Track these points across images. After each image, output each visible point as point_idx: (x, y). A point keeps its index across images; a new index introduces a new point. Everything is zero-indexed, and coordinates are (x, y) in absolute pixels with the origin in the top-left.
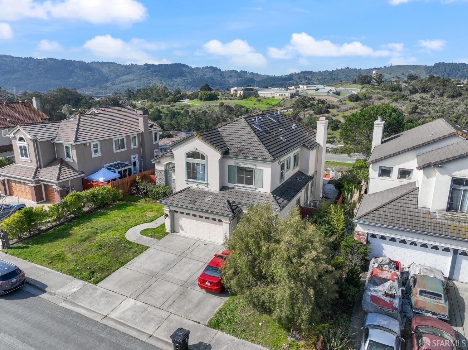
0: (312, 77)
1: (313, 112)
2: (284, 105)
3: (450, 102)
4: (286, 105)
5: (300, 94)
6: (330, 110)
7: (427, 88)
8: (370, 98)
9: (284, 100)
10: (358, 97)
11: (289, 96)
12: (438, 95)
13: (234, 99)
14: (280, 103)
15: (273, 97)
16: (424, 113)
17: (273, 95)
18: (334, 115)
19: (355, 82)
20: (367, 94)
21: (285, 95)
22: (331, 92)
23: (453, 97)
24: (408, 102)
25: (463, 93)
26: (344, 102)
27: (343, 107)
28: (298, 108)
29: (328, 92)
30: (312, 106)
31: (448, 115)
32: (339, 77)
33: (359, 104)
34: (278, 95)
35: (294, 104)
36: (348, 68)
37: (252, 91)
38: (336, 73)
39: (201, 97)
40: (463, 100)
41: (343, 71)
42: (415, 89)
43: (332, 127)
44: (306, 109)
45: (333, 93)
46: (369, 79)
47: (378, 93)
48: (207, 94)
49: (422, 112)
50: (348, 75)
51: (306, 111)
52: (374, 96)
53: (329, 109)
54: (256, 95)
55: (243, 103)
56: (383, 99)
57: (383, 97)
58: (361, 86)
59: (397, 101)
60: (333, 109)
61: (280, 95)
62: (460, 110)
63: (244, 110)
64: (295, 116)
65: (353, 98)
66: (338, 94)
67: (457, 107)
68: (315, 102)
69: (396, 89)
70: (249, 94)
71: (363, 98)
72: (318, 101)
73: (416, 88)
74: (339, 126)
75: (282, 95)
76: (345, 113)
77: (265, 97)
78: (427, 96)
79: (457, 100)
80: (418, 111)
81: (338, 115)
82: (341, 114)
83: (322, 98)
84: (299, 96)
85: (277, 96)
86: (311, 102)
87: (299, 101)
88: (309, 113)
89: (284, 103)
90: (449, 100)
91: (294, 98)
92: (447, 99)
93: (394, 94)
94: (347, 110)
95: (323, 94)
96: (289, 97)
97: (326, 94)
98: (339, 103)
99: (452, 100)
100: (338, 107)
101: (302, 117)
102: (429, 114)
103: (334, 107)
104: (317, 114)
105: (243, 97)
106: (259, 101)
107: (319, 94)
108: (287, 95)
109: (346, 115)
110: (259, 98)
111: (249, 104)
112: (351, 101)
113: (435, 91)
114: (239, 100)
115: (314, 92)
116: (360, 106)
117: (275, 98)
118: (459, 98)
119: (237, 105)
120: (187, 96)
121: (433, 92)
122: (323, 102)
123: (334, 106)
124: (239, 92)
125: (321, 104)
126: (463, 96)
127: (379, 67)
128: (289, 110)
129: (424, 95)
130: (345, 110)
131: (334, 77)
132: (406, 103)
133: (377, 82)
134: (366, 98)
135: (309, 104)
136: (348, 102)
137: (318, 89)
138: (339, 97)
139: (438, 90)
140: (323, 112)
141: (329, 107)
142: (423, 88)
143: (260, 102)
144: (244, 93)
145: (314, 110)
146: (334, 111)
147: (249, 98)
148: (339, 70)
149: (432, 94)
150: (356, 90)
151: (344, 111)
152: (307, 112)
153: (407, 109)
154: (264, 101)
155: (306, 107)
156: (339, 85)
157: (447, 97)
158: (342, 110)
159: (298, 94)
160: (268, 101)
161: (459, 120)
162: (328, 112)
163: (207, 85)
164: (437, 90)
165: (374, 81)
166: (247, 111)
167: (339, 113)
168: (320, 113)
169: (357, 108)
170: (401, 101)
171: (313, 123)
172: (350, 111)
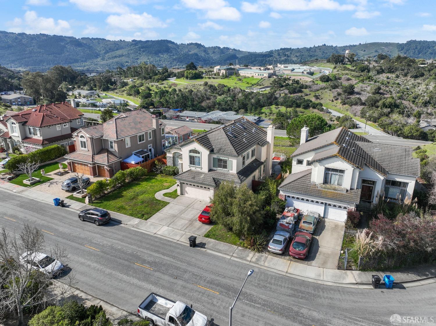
0: (291, 53)
1: (288, 91)
2: (262, 84)
3: (413, 82)
4: (264, 84)
5: (277, 74)
6: (303, 90)
7: (393, 69)
8: (340, 79)
9: (262, 80)
10: (328, 77)
11: (267, 75)
12: (403, 75)
13: (217, 78)
14: (259, 82)
15: (253, 76)
16: (386, 93)
17: (252, 75)
18: (307, 94)
19: (329, 61)
20: (337, 75)
21: (263, 75)
22: (305, 73)
23: (416, 77)
24: (373, 83)
25: (425, 73)
26: (316, 82)
27: (315, 88)
28: (274, 87)
29: (303, 72)
30: (287, 86)
31: (407, 95)
32: (316, 54)
34: (257, 74)
35: (271, 84)
36: (325, 45)
37: (233, 71)
38: (313, 50)
39: (187, 75)
40: (424, 80)
41: (320, 48)
42: (381, 69)
43: (304, 105)
44: (282, 89)
45: (308, 73)
46: (342, 58)
47: (347, 74)
48: (192, 73)
49: (384, 92)
50: (325, 51)
51: (282, 90)
52: (343, 77)
53: (303, 88)
54: (237, 74)
55: (225, 82)
56: (351, 79)
57: (351, 78)
58: (333, 66)
59: (364, 82)
60: (306, 88)
61: (258, 75)
62: (420, 89)
63: (226, 88)
64: (271, 95)
65: (324, 79)
66: (312, 74)
67: (419, 86)
68: (290, 82)
69: (365, 69)
70: (231, 73)
71: (333, 79)
72: (293, 81)
73: (383, 68)
74: (310, 105)
75: (261, 75)
76: (316, 92)
77: (245, 76)
78: (392, 76)
79: (419, 80)
80: (381, 91)
81: (310, 94)
82: (313, 94)
83: (297, 78)
84: (276, 75)
85: (256, 76)
86: (287, 82)
87: (276, 81)
88: (284, 92)
89: (262, 82)
90: (413, 79)
91: (271, 77)
92: (410, 79)
93: (361, 75)
94: (318, 90)
95: (298, 74)
96: (267, 77)
97: (301, 74)
98: (311, 84)
99: (415, 80)
100: (310, 87)
101: (278, 96)
102: (391, 94)
104: (292, 94)
105: (226, 77)
106: (240, 80)
107: (294, 74)
108: (265, 75)
109: (317, 94)
110: (240, 77)
111: (231, 83)
112: (322, 82)
113: (400, 71)
114: (222, 79)
115: (290, 72)
116: (330, 87)
117: (255, 78)
118: (421, 78)
119: (220, 84)
120: (174, 74)
121: (398, 73)
122: (297, 82)
123: (306, 86)
124: (222, 71)
125: (295, 84)
126: (424, 76)
127: (354, 44)
128: (266, 89)
129: (390, 75)
130: (317, 89)
131: (311, 53)
132: (371, 84)
133: (349, 61)
134: (336, 79)
135: (285, 84)
136: (320, 82)
137: (294, 70)
138: (312, 77)
139: (403, 70)
140: (297, 92)
141: (303, 87)
142: (389, 68)
143: (241, 82)
144: (226, 73)
145: (288, 89)
146: (306, 91)
147: (230, 77)
148: (316, 47)
149: (397, 75)
150: (328, 70)
151: (315, 91)
152: (282, 92)
153: (371, 89)
154: (244, 80)
155: (282, 86)
156: (315, 63)
157: (410, 77)
159: (275, 74)
160: (248, 80)
161: (417, 100)
162: (301, 92)
163: (192, 63)
164: (401, 70)
165: (347, 60)
166: (229, 90)
167: (311, 93)
168: (294, 92)
169: (327, 88)
170: (367, 82)
171: (287, 102)
172: (321, 91)
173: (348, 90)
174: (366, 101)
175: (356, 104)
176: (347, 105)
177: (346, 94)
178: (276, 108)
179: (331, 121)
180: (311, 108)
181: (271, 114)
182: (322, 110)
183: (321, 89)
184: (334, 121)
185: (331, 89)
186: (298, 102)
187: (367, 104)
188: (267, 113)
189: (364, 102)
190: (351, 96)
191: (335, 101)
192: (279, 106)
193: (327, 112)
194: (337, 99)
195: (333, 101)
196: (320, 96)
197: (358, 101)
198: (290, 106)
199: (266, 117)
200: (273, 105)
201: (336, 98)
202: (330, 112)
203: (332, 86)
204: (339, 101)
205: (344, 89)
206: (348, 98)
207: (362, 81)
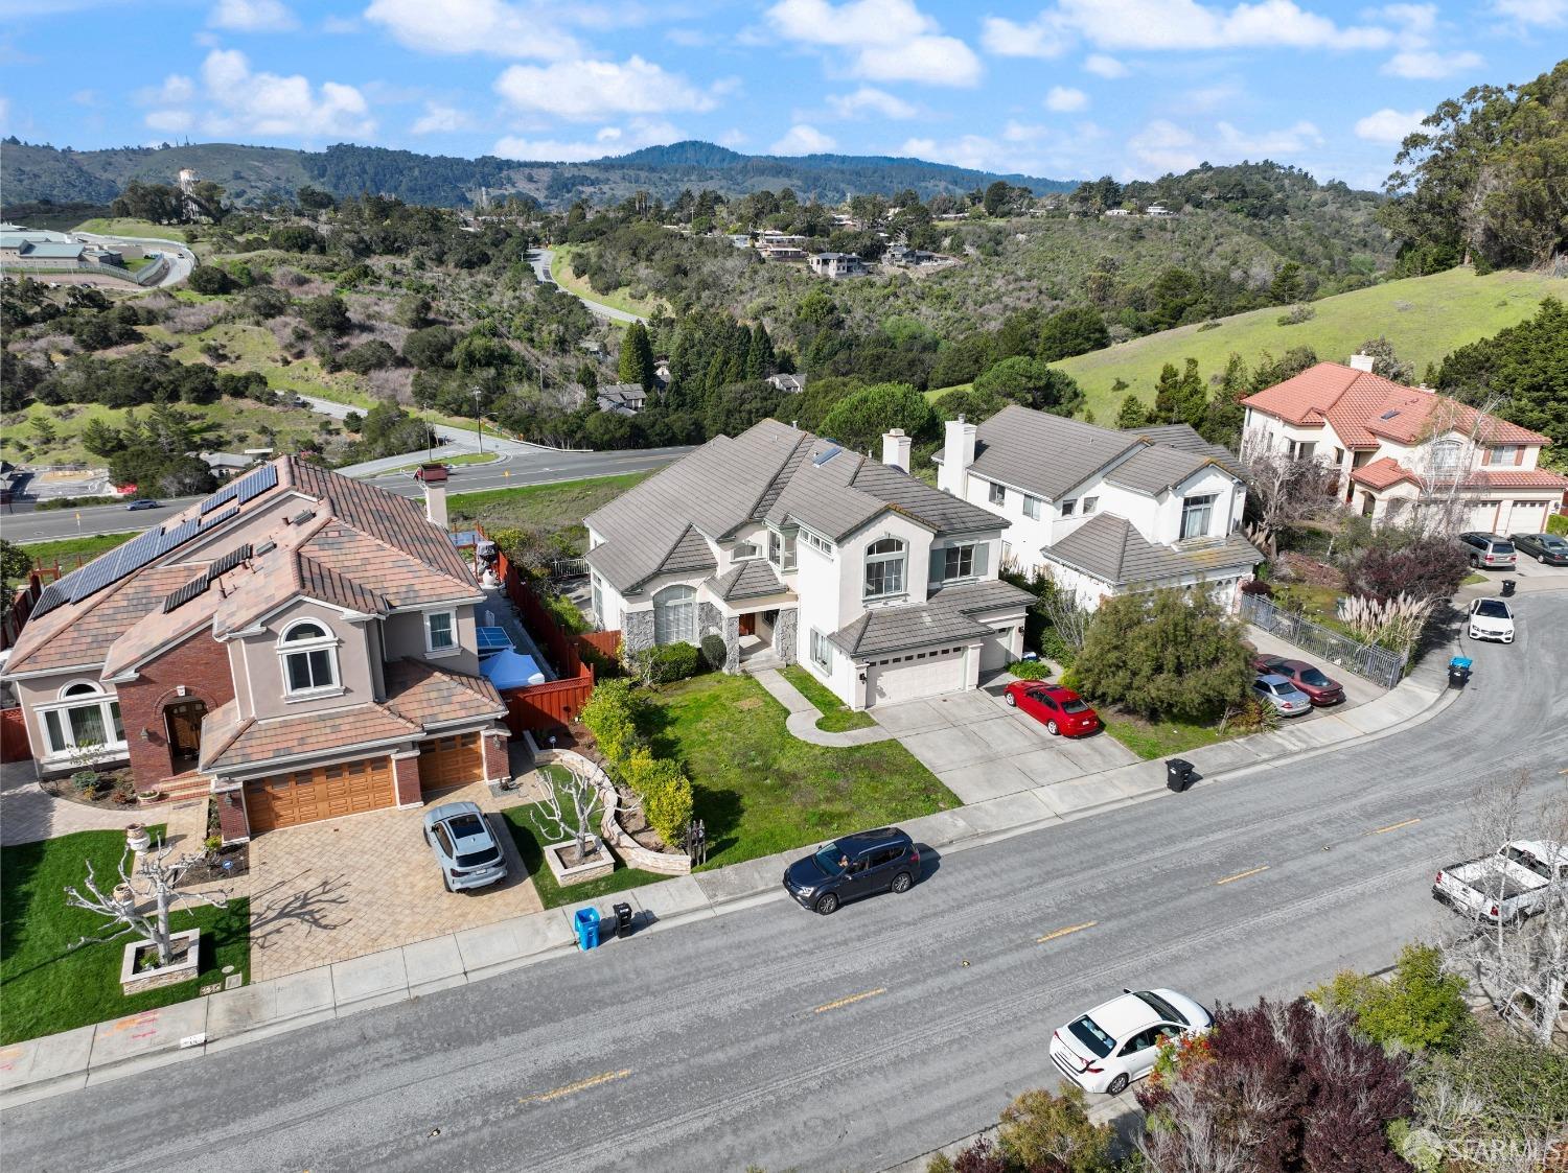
1: (71, 338)
3: (469, 280)
6: (140, 329)
7: (396, 240)
8: (267, 278)
10: (224, 276)
12: (431, 259)
18: (166, 345)
19: (124, 212)
23: (469, 265)
24: (388, 288)
26: (182, 296)
27: (192, 318)
29: (81, 259)
30: (52, 316)
33: (245, 303)
40: (497, 274)
42: (361, 240)
43: (193, 390)
44: (31, 331)
45: (102, 259)
47: (283, 262)
49: (441, 318)
51: (37, 338)
52: (277, 273)
53: (135, 324)
56: (308, 280)
57: (308, 276)
60: (150, 323)
65: (209, 281)
67: (490, 294)
68: (61, 300)
71: (244, 281)
73: (367, 238)
74: (216, 385)
76: (203, 335)
78: (405, 263)
79: (483, 275)
80: (431, 316)
81: (180, 345)
82: (193, 342)
83: (79, 283)
88: (55, 346)
90: (464, 272)
93: (335, 264)
94: (208, 327)
95: (66, 265)
97: (74, 265)
98: (160, 303)
99: (471, 275)
100: (168, 318)
101: (38, 362)
102: (465, 324)
103: (152, 318)
104: (96, 349)
107: (46, 265)
109: (211, 343)
112: (204, 291)
115: (17, 259)
116: (249, 311)
118: (485, 268)
121: (414, 253)
122: (94, 301)
123: (150, 312)
125: (85, 306)
126: (492, 263)
129: (398, 261)
130: (200, 324)
132: (383, 293)
134: (254, 281)
135: (37, 309)
136: (196, 297)
137: (29, 247)
138: (132, 276)
140: (115, 338)
141: (131, 317)
142: (384, 239)
145: (71, 332)
146: (157, 332)
149: (417, 258)
151: (197, 331)
152: (42, 343)
153: (401, 309)
155: (28, 321)
157: (456, 266)
158: (190, 328)
162: (137, 337)
167: (183, 338)
168: (108, 343)
169: (241, 316)
170: (364, 285)
171: (108, 383)
172: (221, 328)
173: (330, 319)
174: (408, 350)
175: (380, 365)
176: (346, 373)
177: (330, 332)
178: (58, 414)
179: (330, 432)
180: (226, 398)
181: (48, 441)
182: (272, 399)
183: (219, 321)
184: (338, 432)
185: (261, 318)
186: (157, 376)
187: (414, 361)
188: (24, 442)
189: (399, 353)
190: (345, 339)
191: (296, 363)
192: (72, 406)
193: (296, 405)
194: (300, 355)
195: (286, 363)
196: (224, 346)
197: (385, 355)
198: (133, 401)
199: (30, 458)
200: (32, 401)
201: (295, 351)
202: (304, 405)
203: (257, 308)
204: (313, 361)
205: (315, 316)
206: (343, 347)
207: (351, 284)
